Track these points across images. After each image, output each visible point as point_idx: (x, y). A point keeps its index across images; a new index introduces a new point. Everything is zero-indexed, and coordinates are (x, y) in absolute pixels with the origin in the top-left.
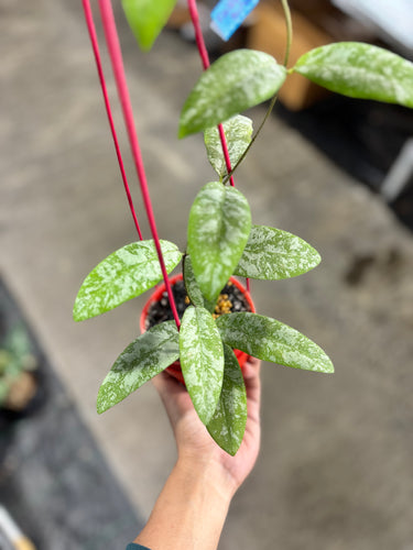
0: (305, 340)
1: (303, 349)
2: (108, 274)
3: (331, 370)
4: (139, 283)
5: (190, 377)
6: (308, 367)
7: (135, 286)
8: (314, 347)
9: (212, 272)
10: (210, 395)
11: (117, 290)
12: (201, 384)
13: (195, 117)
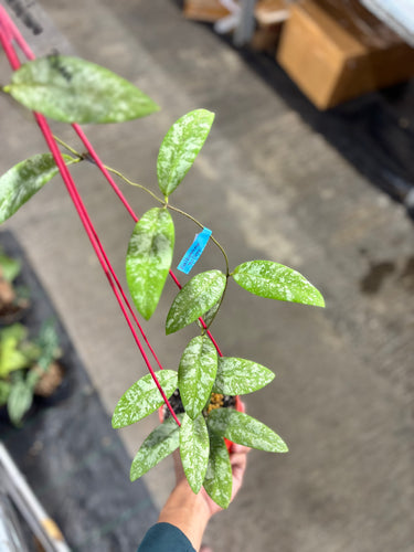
0: (267, 430)
1: (265, 437)
2: (132, 398)
3: (286, 450)
4: (152, 405)
5: (187, 463)
6: (268, 450)
7: (149, 407)
8: (273, 434)
9: (193, 404)
10: (199, 474)
11: (138, 410)
12: (193, 467)
13: (173, 324)
